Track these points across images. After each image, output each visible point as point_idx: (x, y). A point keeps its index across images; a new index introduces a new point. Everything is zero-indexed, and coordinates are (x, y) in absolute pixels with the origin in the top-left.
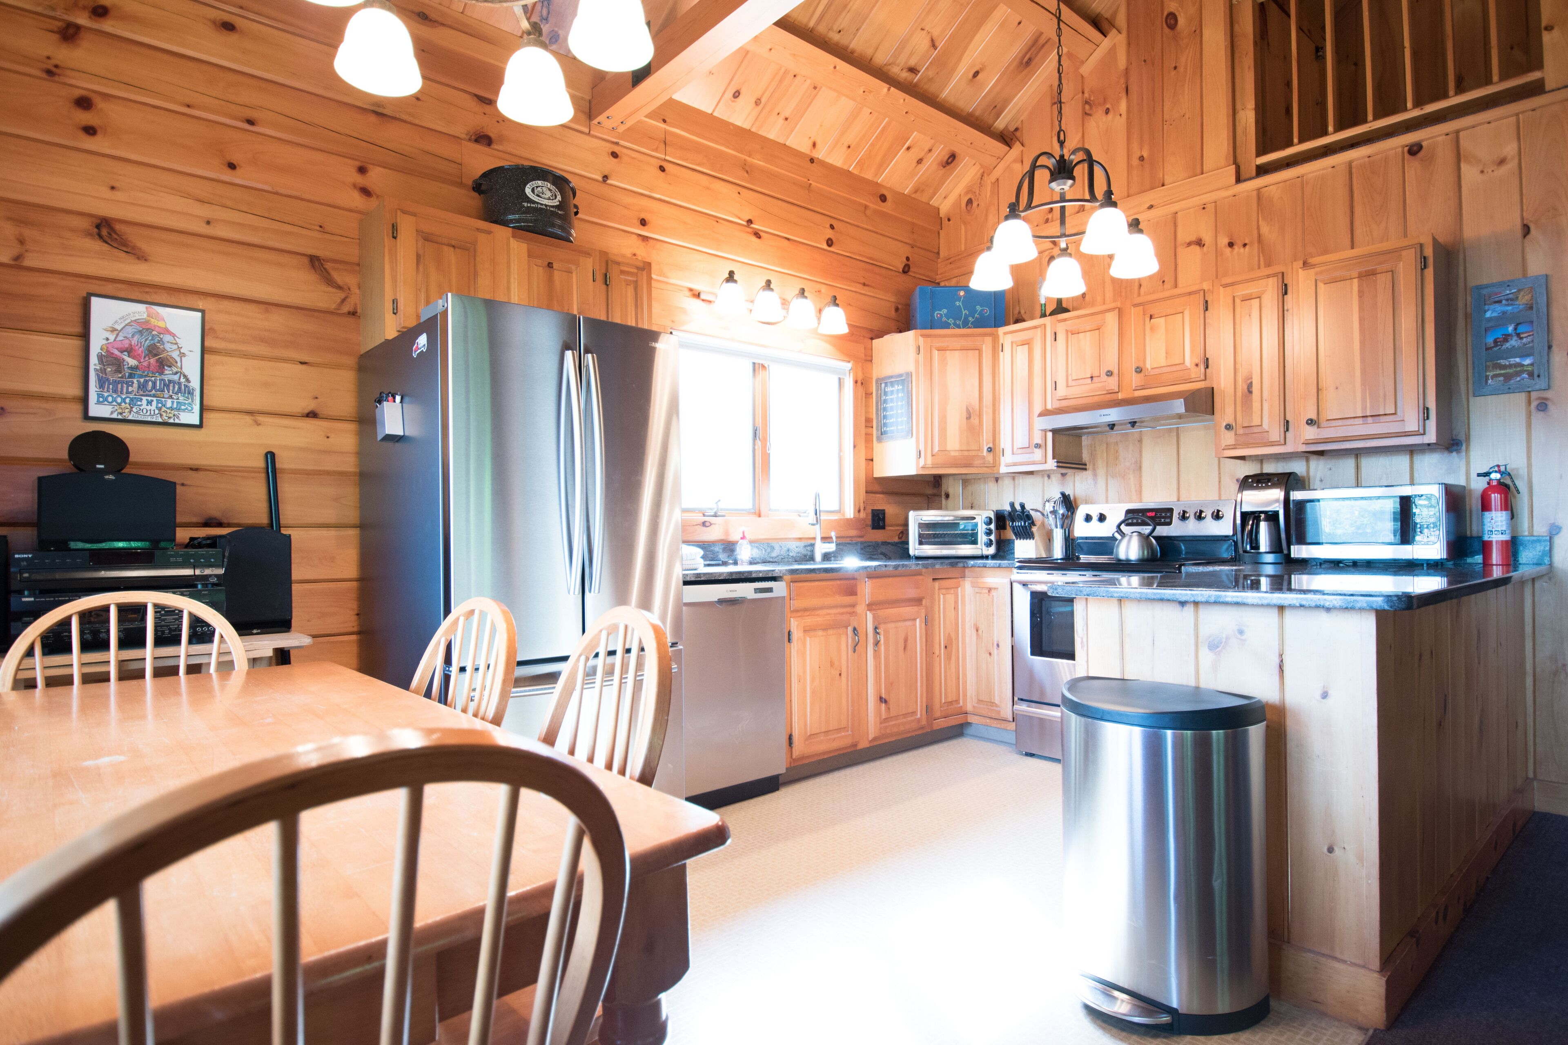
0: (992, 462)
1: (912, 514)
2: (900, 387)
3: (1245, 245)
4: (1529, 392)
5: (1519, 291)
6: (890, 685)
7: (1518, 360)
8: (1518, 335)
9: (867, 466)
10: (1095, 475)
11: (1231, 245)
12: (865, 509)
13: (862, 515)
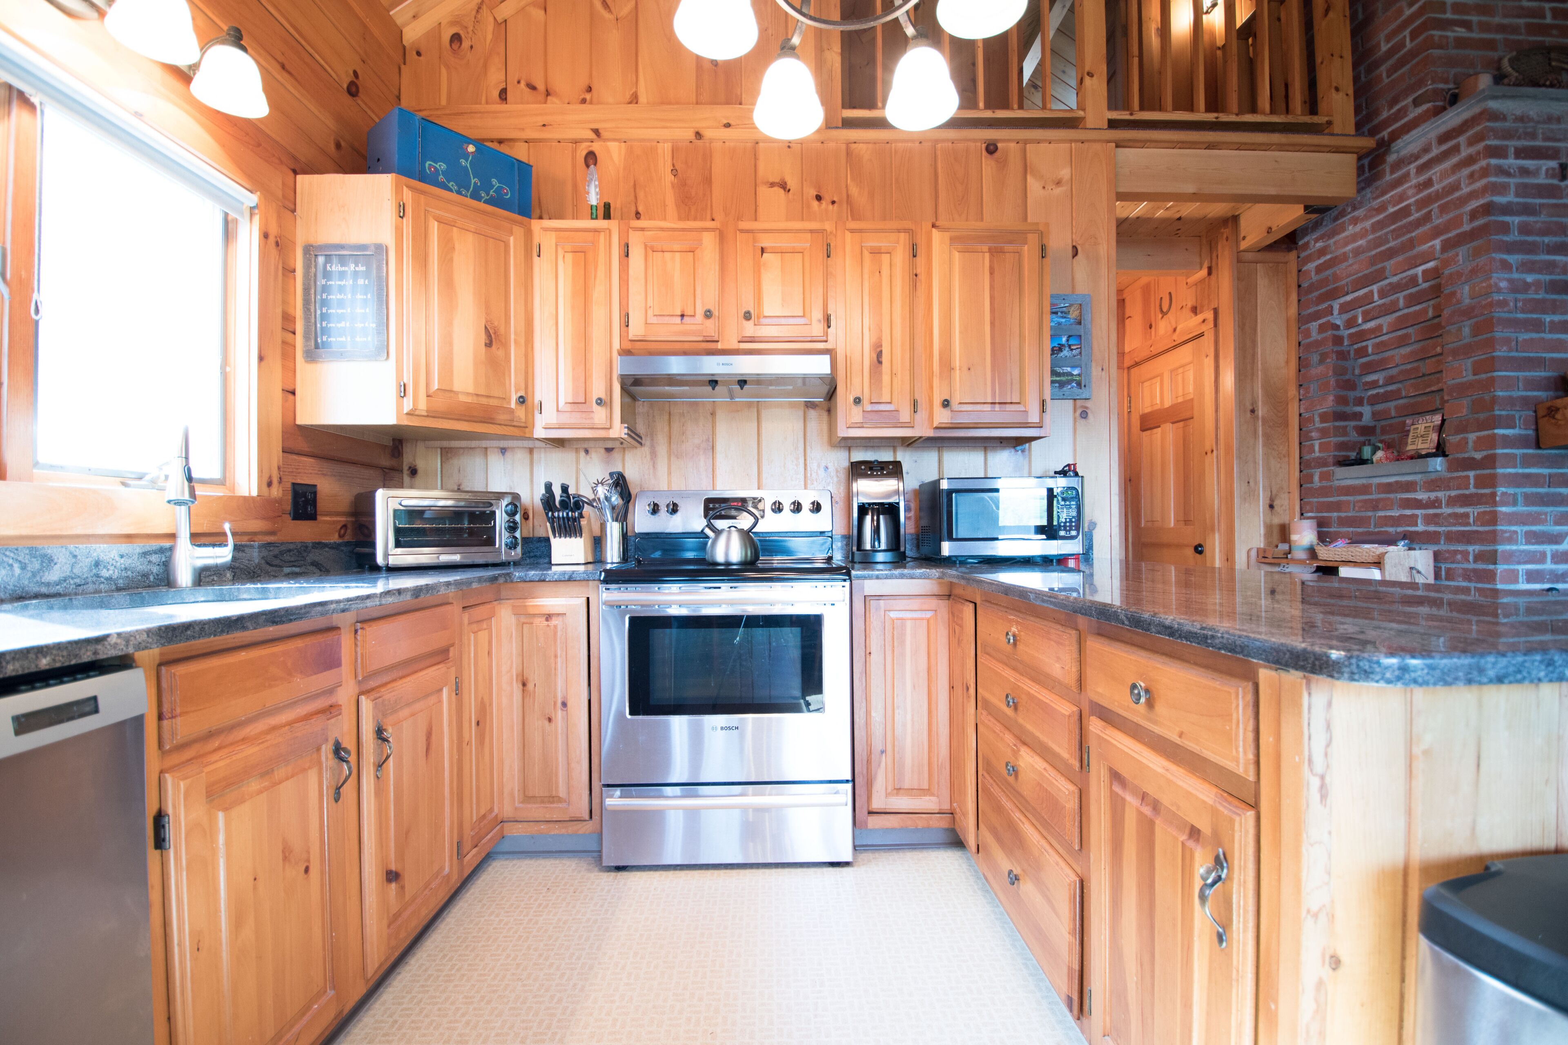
0: (523, 420)
1: (381, 495)
2: (361, 268)
3: (833, 202)
4: (1075, 400)
5: (1071, 305)
6: (404, 836)
7: (1069, 369)
8: (1070, 346)
9: (285, 400)
10: (654, 454)
11: (819, 198)
12: (280, 480)
13: (276, 492)
